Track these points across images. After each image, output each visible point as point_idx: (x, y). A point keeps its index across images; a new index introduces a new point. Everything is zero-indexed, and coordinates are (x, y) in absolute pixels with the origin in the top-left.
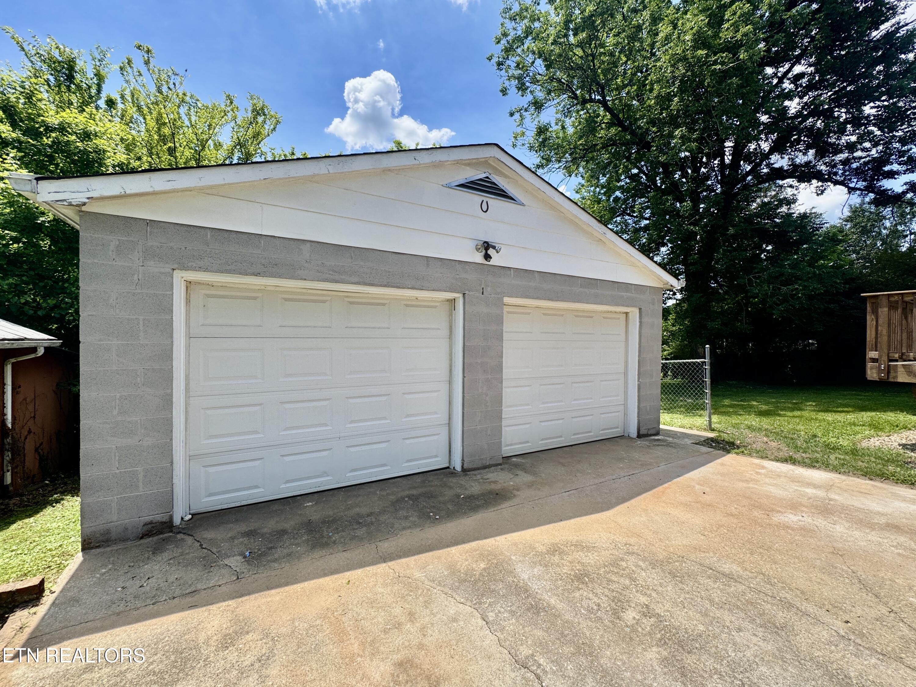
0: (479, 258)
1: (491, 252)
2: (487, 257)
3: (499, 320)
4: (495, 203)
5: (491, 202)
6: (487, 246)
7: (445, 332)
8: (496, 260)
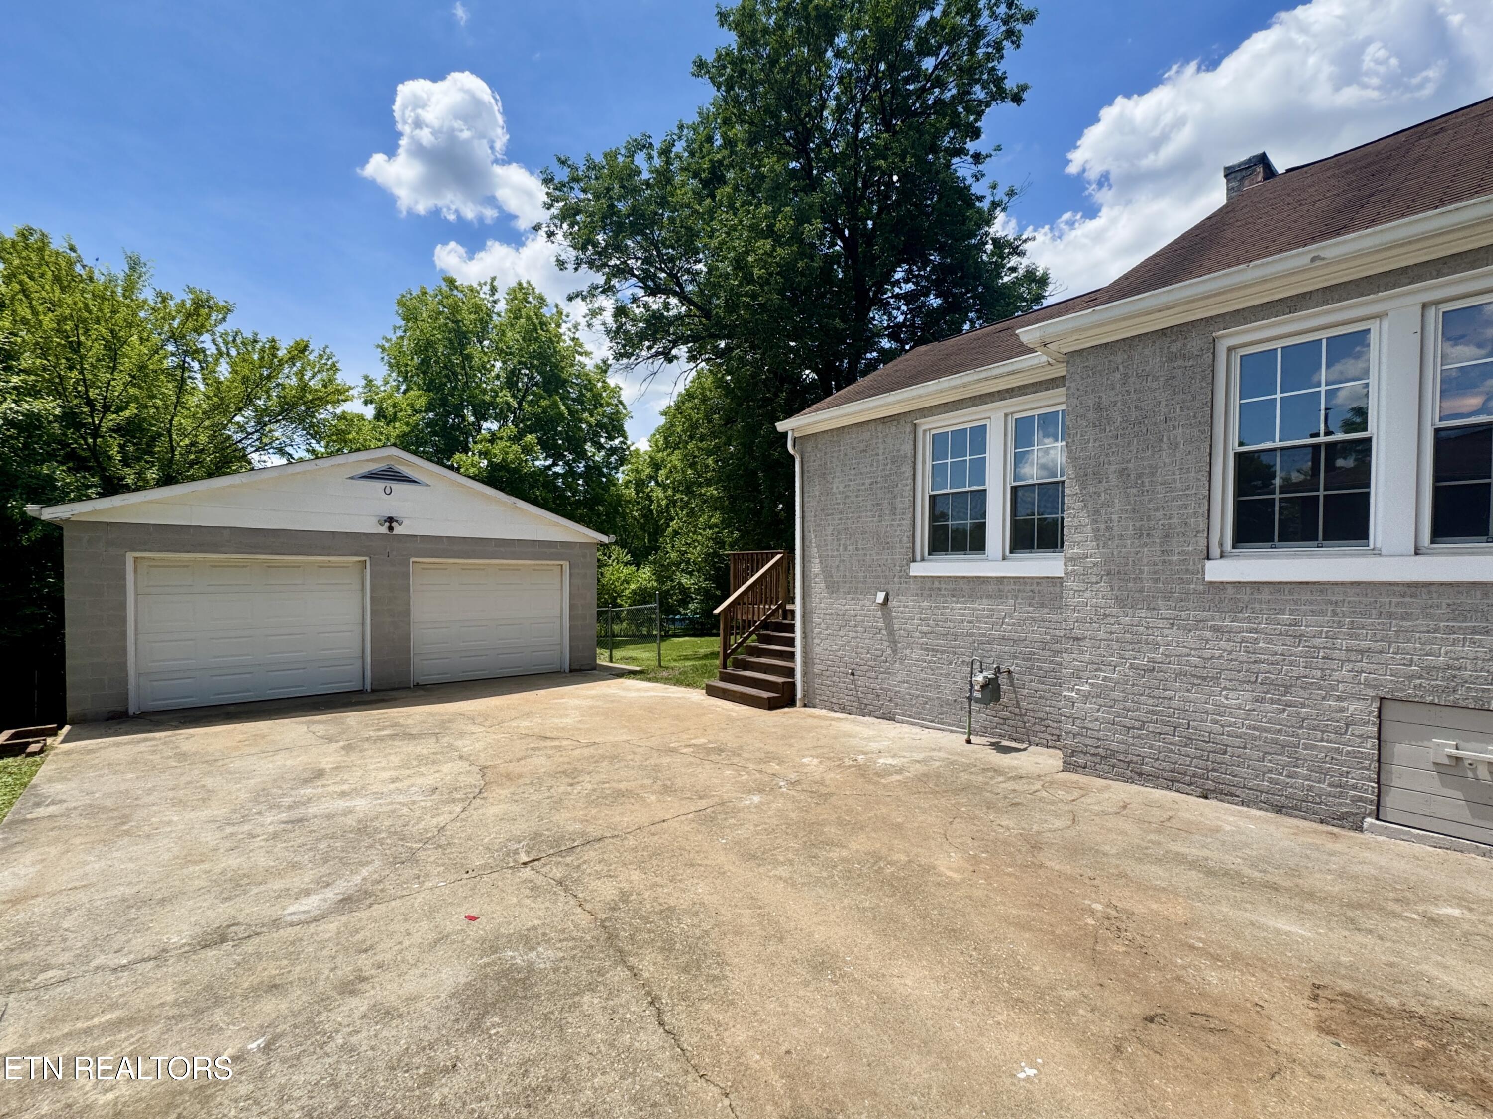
0: (384, 530)
1: (394, 524)
2: (391, 529)
3: (406, 576)
4: (397, 487)
5: (393, 486)
6: (391, 520)
7: (359, 587)
8: (398, 530)
